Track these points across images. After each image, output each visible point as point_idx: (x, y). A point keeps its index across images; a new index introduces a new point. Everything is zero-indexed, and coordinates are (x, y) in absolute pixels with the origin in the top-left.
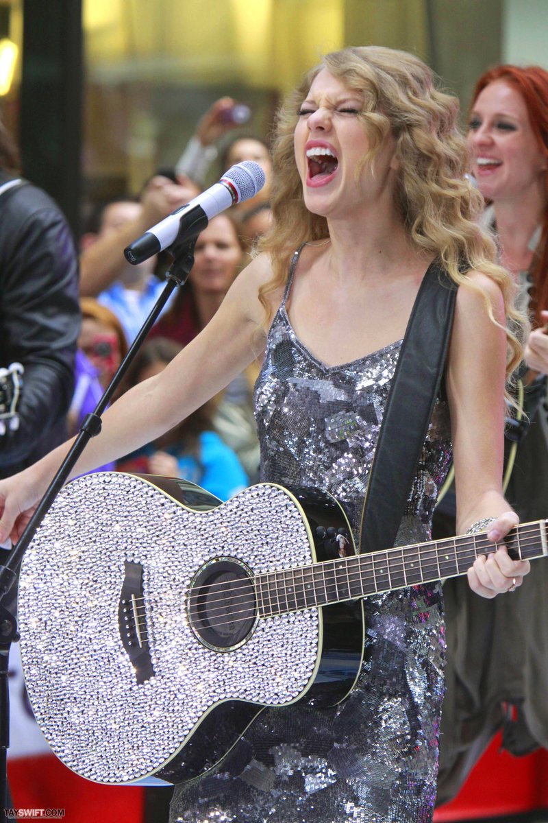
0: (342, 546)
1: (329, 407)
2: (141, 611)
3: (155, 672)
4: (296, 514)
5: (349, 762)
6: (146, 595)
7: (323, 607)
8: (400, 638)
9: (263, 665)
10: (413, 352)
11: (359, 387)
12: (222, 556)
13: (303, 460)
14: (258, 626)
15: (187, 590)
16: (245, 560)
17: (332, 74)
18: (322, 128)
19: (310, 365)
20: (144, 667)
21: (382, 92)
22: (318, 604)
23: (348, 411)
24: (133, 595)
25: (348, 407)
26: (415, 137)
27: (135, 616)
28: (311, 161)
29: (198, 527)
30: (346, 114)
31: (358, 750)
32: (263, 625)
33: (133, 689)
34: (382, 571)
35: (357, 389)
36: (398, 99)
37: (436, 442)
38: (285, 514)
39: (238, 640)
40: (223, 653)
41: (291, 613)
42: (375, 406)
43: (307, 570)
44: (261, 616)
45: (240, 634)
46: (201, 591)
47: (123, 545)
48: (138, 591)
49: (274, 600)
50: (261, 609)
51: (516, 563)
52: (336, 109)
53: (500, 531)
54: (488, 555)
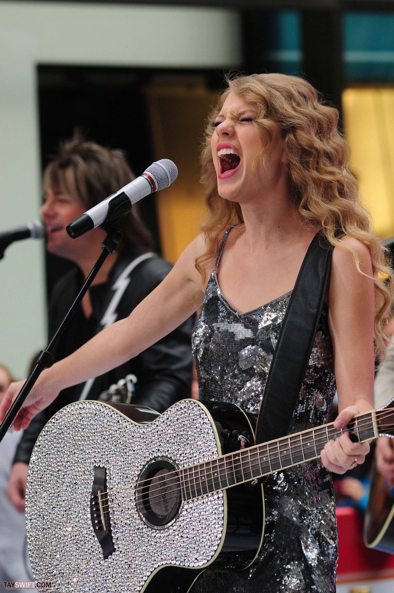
0: (242, 444)
1: (241, 343)
2: (105, 503)
3: (115, 549)
4: (206, 420)
6: (108, 491)
7: (227, 489)
8: (296, 515)
9: (187, 537)
10: (300, 298)
11: (260, 327)
12: (158, 457)
13: (224, 384)
14: (183, 508)
15: (135, 484)
16: (173, 458)
17: (235, 93)
18: (227, 134)
19: (229, 314)
20: (107, 545)
21: (272, 105)
22: (222, 487)
23: (252, 346)
24: (99, 491)
25: (252, 341)
26: (298, 137)
27: (101, 507)
28: (222, 160)
29: (142, 436)
30: (245, 122)
32: (186, 507)
33: (101, 563)
34: (264, 458)
35: (258, 328)
36: (283, 109)
37: (322, 366)
38: (199, 421)
39: (170, 519)
40: (160, 530)
41: (205, 496)
43: (214, 462)
44: (185, 500)
45: (171, 515)
46: (146, 483)
47: (93, 454)
48: (103, 487)
49: (192, 486)
50: (184, 494)
51: (356, 444)
52: (238, 120)
53: (343, 420)
54: (335, 440)
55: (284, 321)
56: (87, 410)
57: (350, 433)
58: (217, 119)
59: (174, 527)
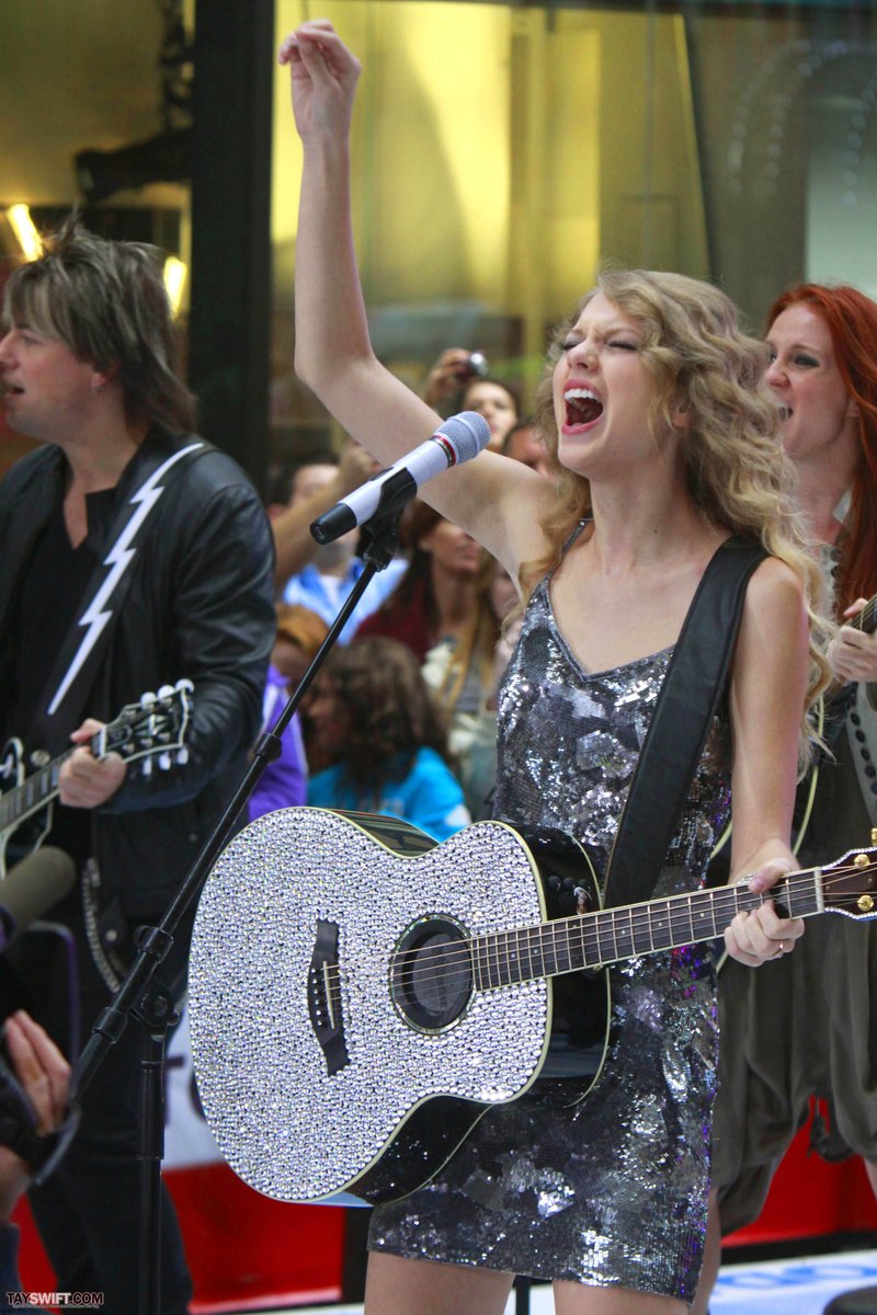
0: (581, 901)
1: (582, 724)
2: (335, 982)
3: (350, 1060)
4: (522, 860)
5: (590, 1179)
6: (340, 962)
7: (553, 978)
8: (656, 1018)
9: (479, 1051)
10: (688, 659)
11: (619, 703)
12: (434, 913)
13: (546, 789)
14: (474, 1002)
15: (390, 955)
16: (460, 918)
18: (584, 366)
19: (568, 668)
20: (336, 1053)
21: (667, 324)
22: (547, 974)
23: (602, 732)
24: (325, 963)
25: (603, 725)
27: (327, 989)
28: (570, 406)
29: (406, 876)
30: (617, 349)
31: (600, 1163)
32: (480, 1001)
33: (324, 1081)
34: (623, 932)
35: (616, 704)
36: (686, 333)
37: (715, 775)
38: (510, 859)
39: (450, 1020)
40: (431, 1036)
41: (514, 985)
42: (637, 727)
43: (534, 930)
44: (478, 989)
45: (452, 1012)
46: (409, 957)
47: (316, 899)
48: (332, 956)
49: (493, 969)
50: (478, 981)
51: (784, 921)
52: (605, 342)
53: (765, 880)
54: (749, 912)
55: (660, 696)
56: (308, 824)
57: (775, 901)
58: (570, 337)
59: (457, 1031)
